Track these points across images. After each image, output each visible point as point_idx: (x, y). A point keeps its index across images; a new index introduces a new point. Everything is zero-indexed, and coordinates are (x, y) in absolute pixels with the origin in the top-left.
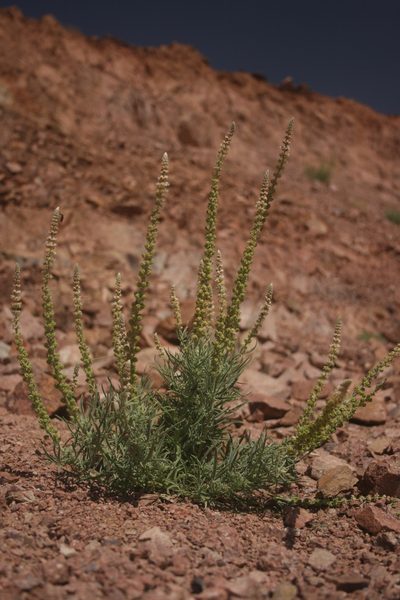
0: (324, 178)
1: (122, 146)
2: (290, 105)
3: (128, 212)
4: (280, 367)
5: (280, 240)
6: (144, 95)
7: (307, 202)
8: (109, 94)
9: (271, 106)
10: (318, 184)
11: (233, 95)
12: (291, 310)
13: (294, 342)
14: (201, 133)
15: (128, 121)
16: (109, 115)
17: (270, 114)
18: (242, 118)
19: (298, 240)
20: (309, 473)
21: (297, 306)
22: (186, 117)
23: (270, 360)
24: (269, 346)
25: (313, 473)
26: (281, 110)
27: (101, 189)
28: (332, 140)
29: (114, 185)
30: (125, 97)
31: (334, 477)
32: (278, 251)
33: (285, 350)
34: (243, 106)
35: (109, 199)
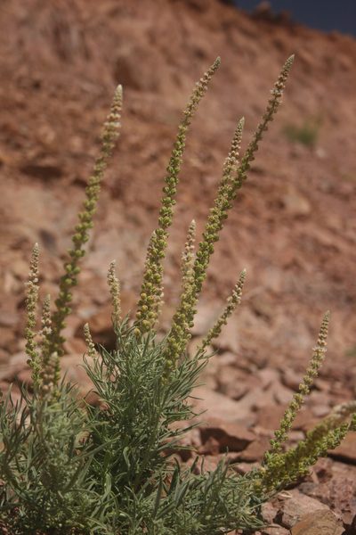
0: (307, 139)
1: (37, 85)
2: (267, 40)
3: (43, 174)
4: (241, 387)
5: (247, 220)
6: (70, 17)
7: (285, 171)
8: (22, 13)
9: (241, 40)
10: (300, 148)
11: (190, 23)
12: (258, 314)
13: (262, 355)
14: (144, 72)
15: (47, 52)
16: (21, 43)
17: (239, 51)
18: (200, 55)
19: (271, 221)
20: (279, 519)
21: (266, 309)
22: (125, 51)
23: (229, 377)
24: (227, 358)
25: (285, 519)
26: (253, 46)
27: (7, 142)
28: (320, 88)
29: (25, 137)
30: (44, 19)
31: (312, 524)
32: (244, 234)
33: (250, 365)
34: (202, 39)
35: (17, 156)
